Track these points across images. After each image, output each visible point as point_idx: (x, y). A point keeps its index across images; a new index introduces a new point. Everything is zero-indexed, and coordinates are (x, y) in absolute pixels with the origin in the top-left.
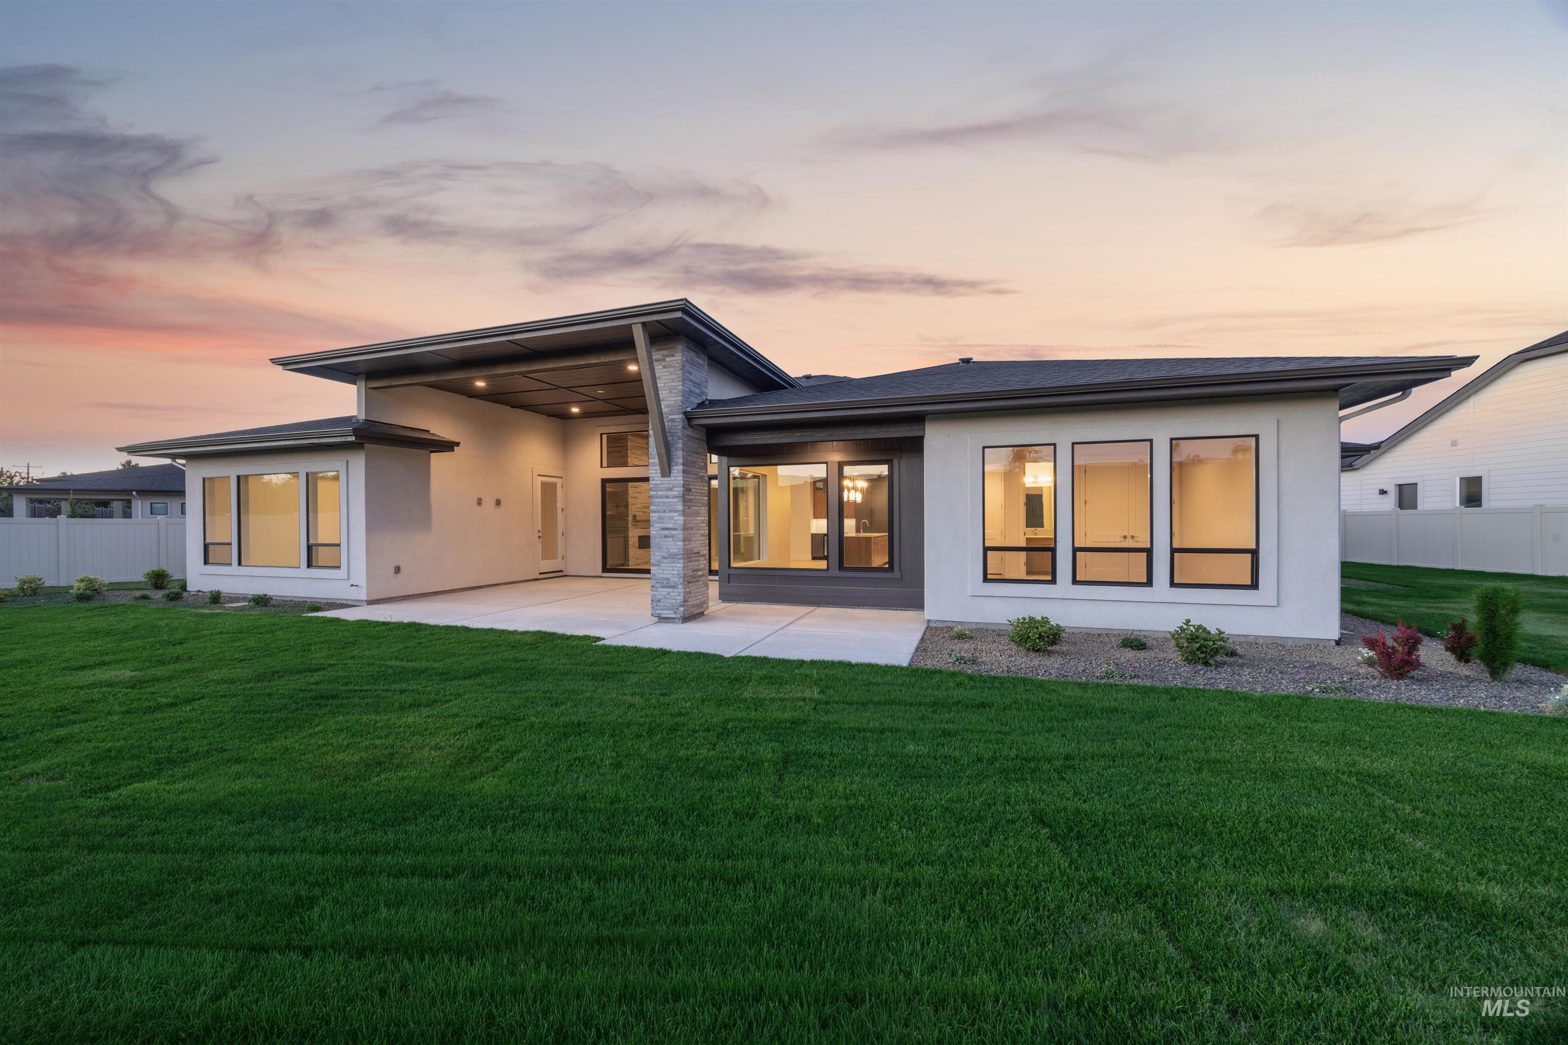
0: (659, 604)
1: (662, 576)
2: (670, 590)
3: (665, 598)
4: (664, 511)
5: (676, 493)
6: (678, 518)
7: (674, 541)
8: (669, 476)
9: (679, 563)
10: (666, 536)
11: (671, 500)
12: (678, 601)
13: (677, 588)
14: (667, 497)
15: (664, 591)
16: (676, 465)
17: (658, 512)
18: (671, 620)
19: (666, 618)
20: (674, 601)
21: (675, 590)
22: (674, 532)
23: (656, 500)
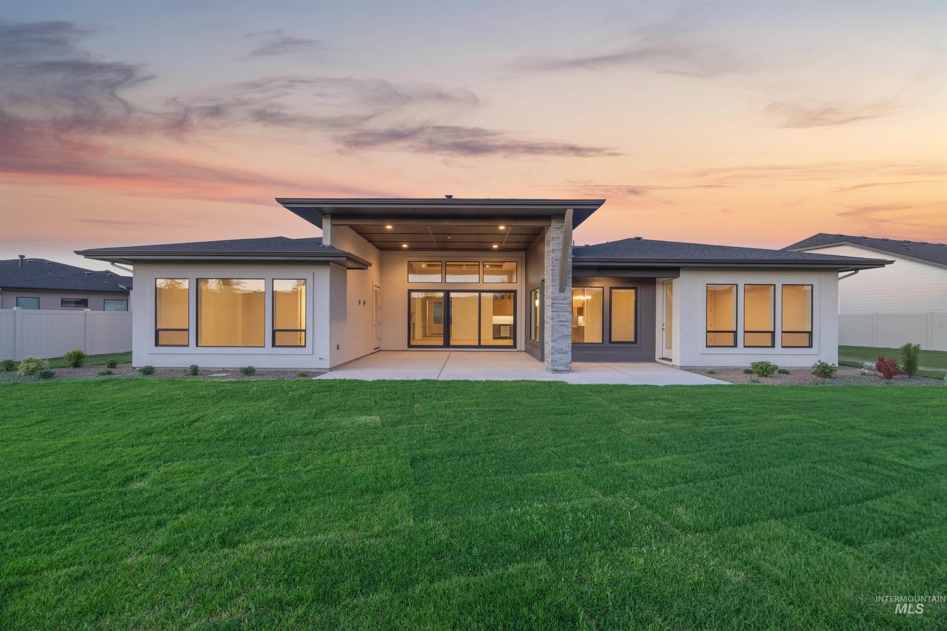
0: (556, 363)
1: (558, 347)
2: (563, 355)
3: (561, 359)
4: (560, 312)
5: (568, 302)
6: (569, 315)
7: (566, 328)
8: (564, 292)
9: (569, 340)
10: (561, 325)
11: (565, 305)
12: (568, 361)
13: (567, 353)
14: (562, 304)
15: (560, 356)
16: (568, 286)
17: (557, 312)
18: (562, 372)
19: (560, 370)
20: (566, 361)
21: (566, 355)
22: (566, 323)
23: (556, 305)
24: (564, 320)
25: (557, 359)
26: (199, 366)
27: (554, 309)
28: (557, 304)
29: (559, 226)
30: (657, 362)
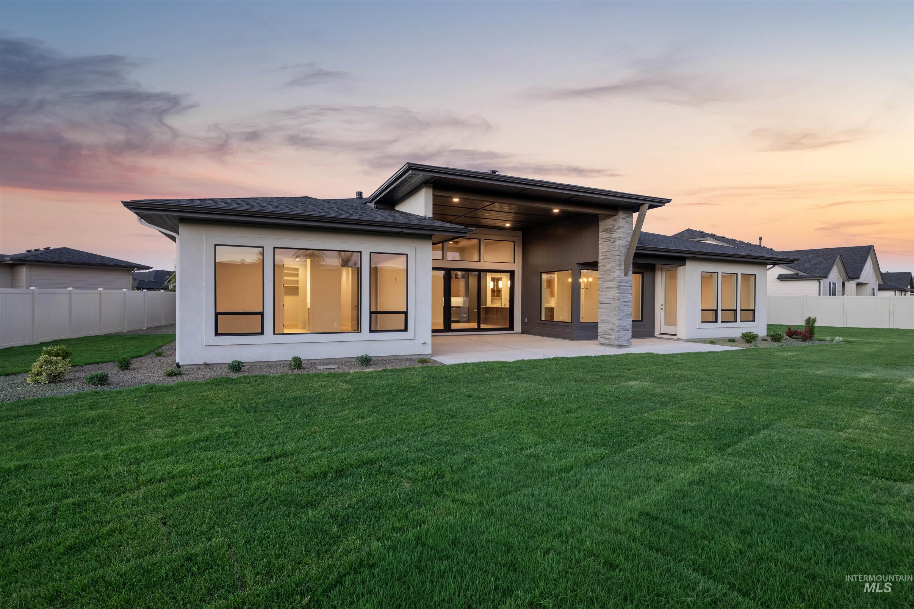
0: (622, 339)
1: (623, 325)
3: (625, 336)
4: (625, 293)
5: (630, 285)
6: (630, 296)
7: (628, 307)
8: (627, 276)
9: (630, 318)
10: (625, 305)
11: (628, 288)
12: (629, 337)
14: (626, 286)
15: (624, 333)
16: (630, 271)
17: (622, 293)
18: (625, 347)
19: (624, 345)
21: (627, 333)
22: (629, 303)
23: (622, 287)
24: (627, 300)
25: (622, 335)
26: (303, 358)
27: (620, 291)
28: (624, 286)
29: (624, 217)
30: (656, 337)
